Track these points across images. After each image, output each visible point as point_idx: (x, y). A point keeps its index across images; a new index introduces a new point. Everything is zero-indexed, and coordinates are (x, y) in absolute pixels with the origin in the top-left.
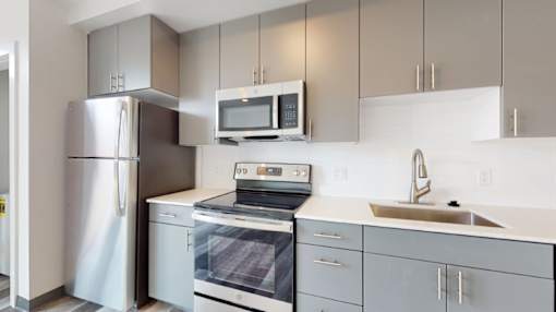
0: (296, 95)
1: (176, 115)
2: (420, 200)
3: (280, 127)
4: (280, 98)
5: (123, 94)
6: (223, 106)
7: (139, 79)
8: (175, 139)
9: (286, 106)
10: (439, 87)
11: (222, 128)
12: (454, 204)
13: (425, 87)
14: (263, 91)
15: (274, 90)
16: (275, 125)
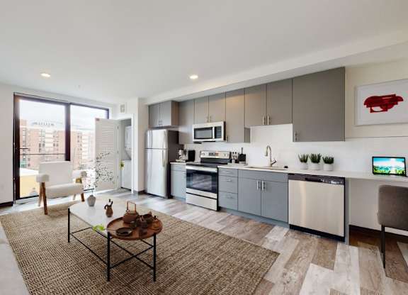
0: (221, 127)
1: (178, 132)
2: (273, 165)
3: (215, 137)
4: (215, 128)
5: (162, 128)
6: (195, 130)
7: (167, 122)
8: (177, 141)
9: (218, 130)
10: (270, 124)
11: (195, 138)
12: (286, 167)
13: (266, 124)
14: (209, 125)
15: (213, 125)
16: (214, 137)
